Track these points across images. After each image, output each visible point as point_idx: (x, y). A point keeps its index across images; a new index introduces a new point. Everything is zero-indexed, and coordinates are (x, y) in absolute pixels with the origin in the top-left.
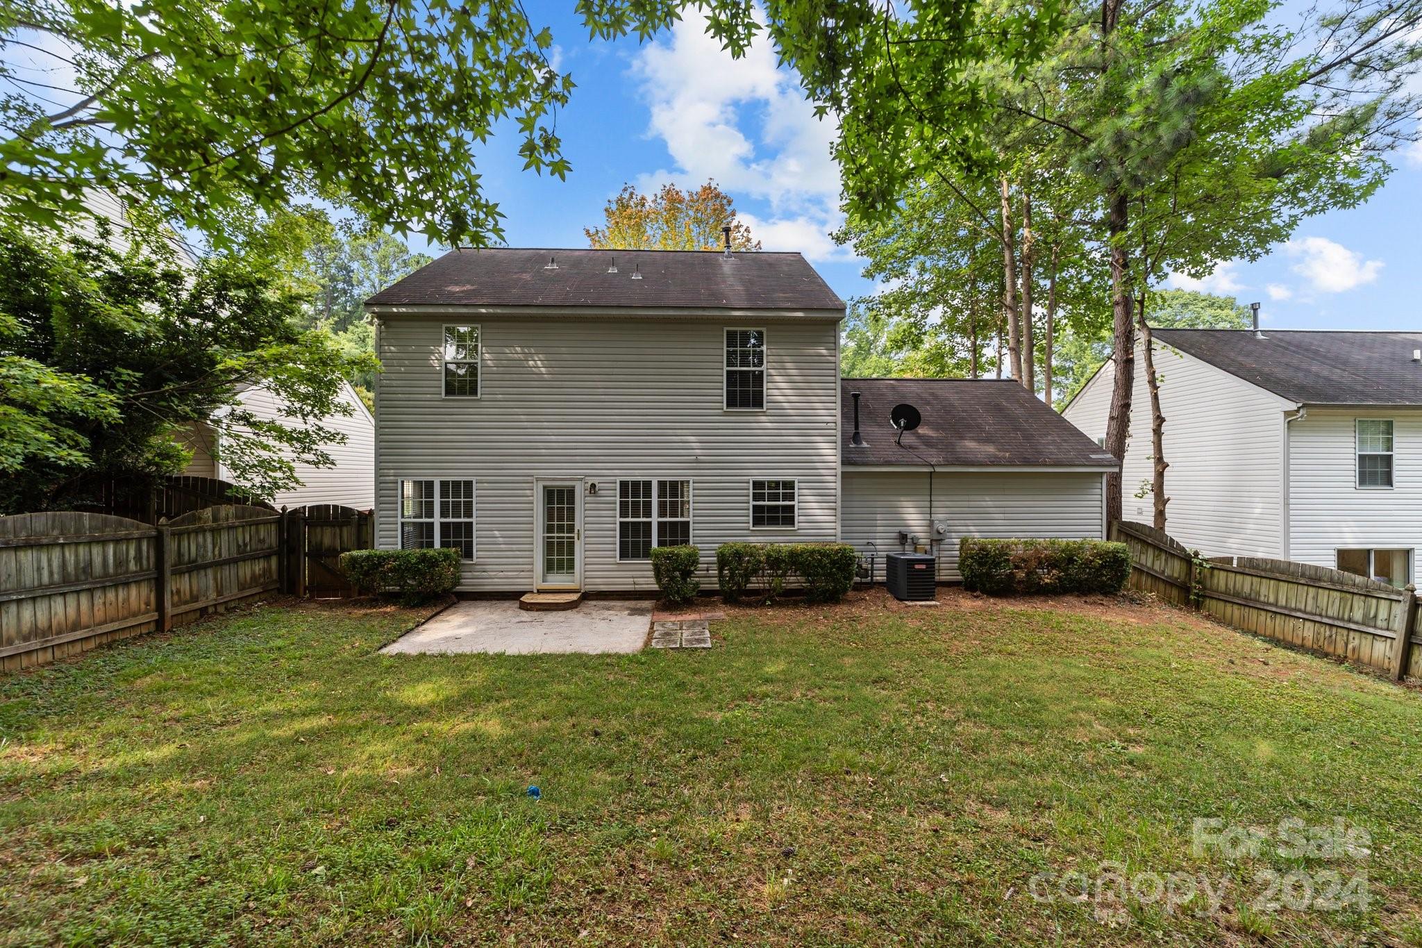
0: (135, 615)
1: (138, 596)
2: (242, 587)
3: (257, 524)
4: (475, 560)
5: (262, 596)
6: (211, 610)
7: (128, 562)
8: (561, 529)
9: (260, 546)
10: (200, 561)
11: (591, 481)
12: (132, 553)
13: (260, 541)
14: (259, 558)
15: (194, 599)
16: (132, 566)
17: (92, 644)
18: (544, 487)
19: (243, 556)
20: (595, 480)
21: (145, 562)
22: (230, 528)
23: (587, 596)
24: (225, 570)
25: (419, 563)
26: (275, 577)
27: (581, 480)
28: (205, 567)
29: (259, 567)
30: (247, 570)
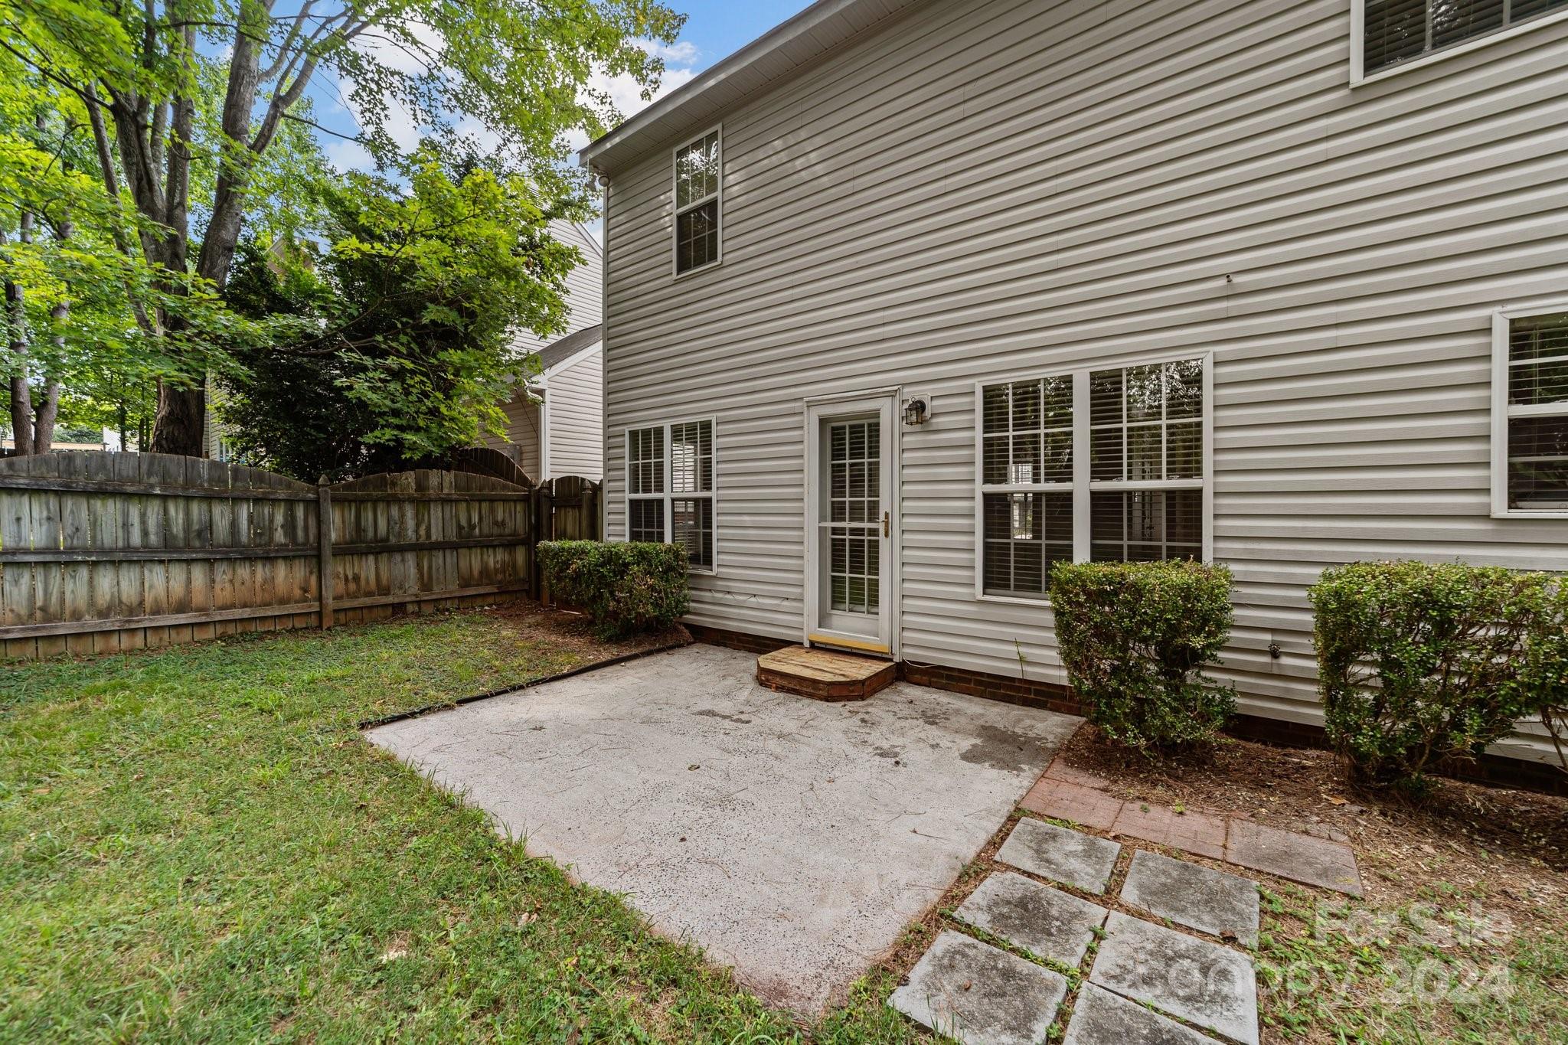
0: (283, 601)
1: (286, 577)
2: (465, 583)
3: (492, 500)
4: (715, 570)
5: (499, 599)
6: (410, 608)
7: (272, 530)
8: (856, 512)
9: (496, 531)
10: (393, 540)
11: (912, 394)
12: (279, 519)
13: (496, 523)
14: (494, 547)
15: (385, 591)
16: (280, 536)
17: (210, 633)
18: (823, 421)
19: (465, 541)
20: (923, 393)
21: (300, 533)
22: (445, 501)
23: (904, 673)
24: (438, 558)
25: (602, 565)
26: (522, 574)
27: (892, 395)
28: (402, 549)
29: (495, 559)
30: (473, 561)
